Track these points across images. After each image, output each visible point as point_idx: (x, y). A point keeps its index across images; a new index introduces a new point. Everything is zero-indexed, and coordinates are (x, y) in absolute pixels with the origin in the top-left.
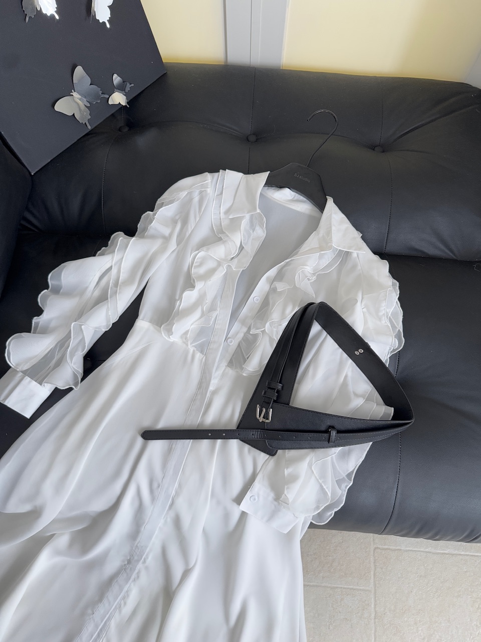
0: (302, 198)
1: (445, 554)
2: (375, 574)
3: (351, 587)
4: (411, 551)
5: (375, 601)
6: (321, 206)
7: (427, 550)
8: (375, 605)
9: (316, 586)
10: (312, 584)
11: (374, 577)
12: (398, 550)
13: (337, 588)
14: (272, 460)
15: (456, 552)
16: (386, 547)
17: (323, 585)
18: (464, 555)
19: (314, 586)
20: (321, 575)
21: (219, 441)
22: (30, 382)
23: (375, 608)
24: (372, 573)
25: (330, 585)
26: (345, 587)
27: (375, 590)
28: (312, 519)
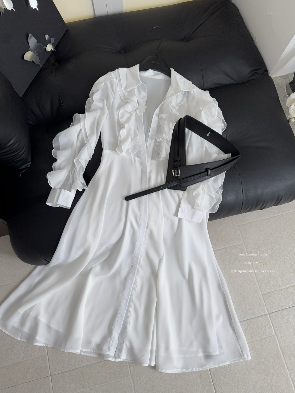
0: (158, 72)
1: (269, 218)
2: (242, 237)
3: (234, 245)
4: (254, 221)
5: (246, 247)
6: (169, 74)
7: (261, 219)
8: (246, 249)
9: (218, 250)
10: (216, 249)
11: (242, 238)
12: (249, 223)
13: (227, 247)
14: (186, 192)
15: (274, 216)
16: (243, 224)
17: (221, 248)
18: (278, 216)
19: (217, 250)
20: (219, 244)
21: (160, 191)
22: (65, 191)
23: (247, 250)
24: (241, 236)
25: (224, 247)
26: (231, 246)
27: (244, 243)
28: (210, 212)
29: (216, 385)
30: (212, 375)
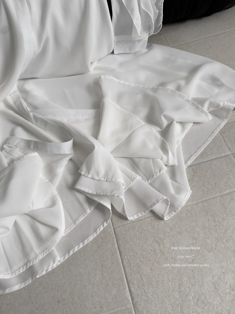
29: (133, 284)
30: (125, 265)
